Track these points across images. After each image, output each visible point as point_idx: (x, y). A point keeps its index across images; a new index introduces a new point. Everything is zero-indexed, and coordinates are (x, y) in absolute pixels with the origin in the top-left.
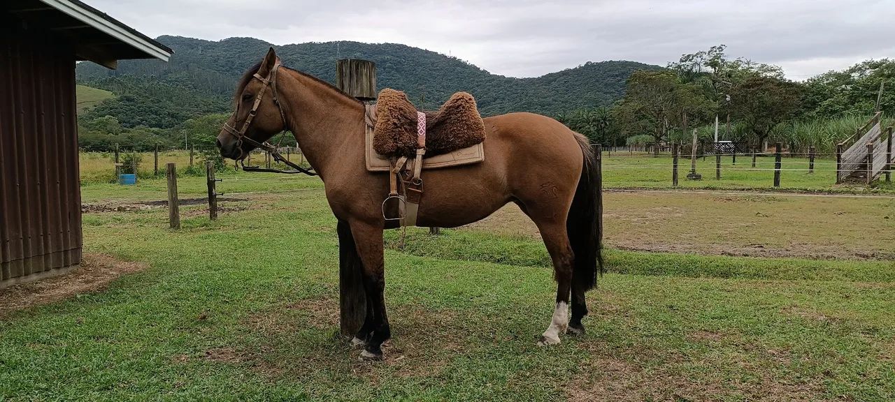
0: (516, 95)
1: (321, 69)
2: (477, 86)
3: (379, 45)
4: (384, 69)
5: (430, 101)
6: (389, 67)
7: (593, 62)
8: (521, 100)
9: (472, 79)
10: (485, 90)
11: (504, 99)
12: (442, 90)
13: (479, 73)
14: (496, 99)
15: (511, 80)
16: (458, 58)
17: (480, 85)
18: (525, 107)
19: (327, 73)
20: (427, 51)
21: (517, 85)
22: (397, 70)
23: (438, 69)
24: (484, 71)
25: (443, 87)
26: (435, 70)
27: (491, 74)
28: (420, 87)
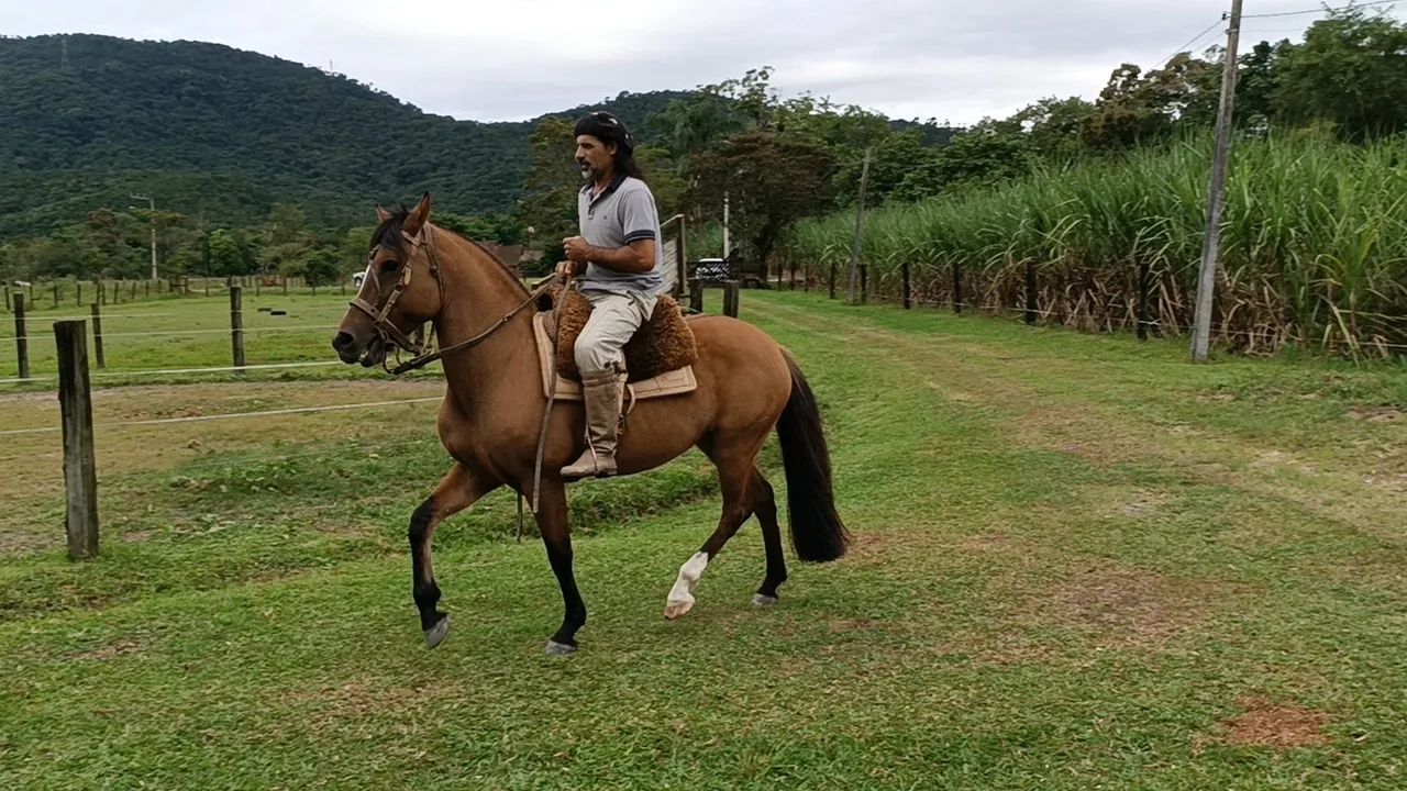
0: (479, 158)
1: (22, 97)
2: (396, 137)
3: (165, 43)
4: (179, 96)
5: (289, 170)
6: (191, 94)
7: (631, 93)
8: (490, 168)
9: (382, 122)
10: (413, 146)
11: (453, 166)
12: (316, 145)
13: (398, 110)
14: (435, 168)
15: (468, 126)
16: (348, 78)
17: (402, 136)
18: (499, 184)
19: (38, 106)
20: (277, 60)
21: (481, 136)
22: (209, 99)
23: (304, 100)
24: (410, 107)
25: (319, 139)
26: (297, 102)
27: (425, 112)
28: (264, 139)
